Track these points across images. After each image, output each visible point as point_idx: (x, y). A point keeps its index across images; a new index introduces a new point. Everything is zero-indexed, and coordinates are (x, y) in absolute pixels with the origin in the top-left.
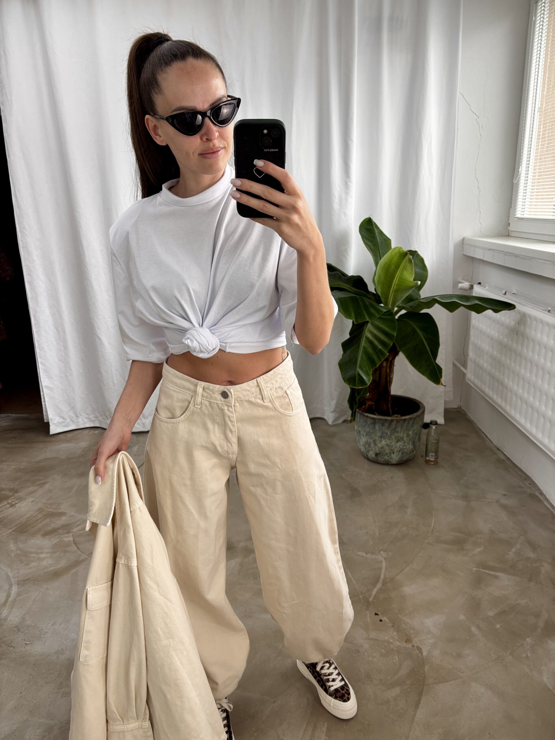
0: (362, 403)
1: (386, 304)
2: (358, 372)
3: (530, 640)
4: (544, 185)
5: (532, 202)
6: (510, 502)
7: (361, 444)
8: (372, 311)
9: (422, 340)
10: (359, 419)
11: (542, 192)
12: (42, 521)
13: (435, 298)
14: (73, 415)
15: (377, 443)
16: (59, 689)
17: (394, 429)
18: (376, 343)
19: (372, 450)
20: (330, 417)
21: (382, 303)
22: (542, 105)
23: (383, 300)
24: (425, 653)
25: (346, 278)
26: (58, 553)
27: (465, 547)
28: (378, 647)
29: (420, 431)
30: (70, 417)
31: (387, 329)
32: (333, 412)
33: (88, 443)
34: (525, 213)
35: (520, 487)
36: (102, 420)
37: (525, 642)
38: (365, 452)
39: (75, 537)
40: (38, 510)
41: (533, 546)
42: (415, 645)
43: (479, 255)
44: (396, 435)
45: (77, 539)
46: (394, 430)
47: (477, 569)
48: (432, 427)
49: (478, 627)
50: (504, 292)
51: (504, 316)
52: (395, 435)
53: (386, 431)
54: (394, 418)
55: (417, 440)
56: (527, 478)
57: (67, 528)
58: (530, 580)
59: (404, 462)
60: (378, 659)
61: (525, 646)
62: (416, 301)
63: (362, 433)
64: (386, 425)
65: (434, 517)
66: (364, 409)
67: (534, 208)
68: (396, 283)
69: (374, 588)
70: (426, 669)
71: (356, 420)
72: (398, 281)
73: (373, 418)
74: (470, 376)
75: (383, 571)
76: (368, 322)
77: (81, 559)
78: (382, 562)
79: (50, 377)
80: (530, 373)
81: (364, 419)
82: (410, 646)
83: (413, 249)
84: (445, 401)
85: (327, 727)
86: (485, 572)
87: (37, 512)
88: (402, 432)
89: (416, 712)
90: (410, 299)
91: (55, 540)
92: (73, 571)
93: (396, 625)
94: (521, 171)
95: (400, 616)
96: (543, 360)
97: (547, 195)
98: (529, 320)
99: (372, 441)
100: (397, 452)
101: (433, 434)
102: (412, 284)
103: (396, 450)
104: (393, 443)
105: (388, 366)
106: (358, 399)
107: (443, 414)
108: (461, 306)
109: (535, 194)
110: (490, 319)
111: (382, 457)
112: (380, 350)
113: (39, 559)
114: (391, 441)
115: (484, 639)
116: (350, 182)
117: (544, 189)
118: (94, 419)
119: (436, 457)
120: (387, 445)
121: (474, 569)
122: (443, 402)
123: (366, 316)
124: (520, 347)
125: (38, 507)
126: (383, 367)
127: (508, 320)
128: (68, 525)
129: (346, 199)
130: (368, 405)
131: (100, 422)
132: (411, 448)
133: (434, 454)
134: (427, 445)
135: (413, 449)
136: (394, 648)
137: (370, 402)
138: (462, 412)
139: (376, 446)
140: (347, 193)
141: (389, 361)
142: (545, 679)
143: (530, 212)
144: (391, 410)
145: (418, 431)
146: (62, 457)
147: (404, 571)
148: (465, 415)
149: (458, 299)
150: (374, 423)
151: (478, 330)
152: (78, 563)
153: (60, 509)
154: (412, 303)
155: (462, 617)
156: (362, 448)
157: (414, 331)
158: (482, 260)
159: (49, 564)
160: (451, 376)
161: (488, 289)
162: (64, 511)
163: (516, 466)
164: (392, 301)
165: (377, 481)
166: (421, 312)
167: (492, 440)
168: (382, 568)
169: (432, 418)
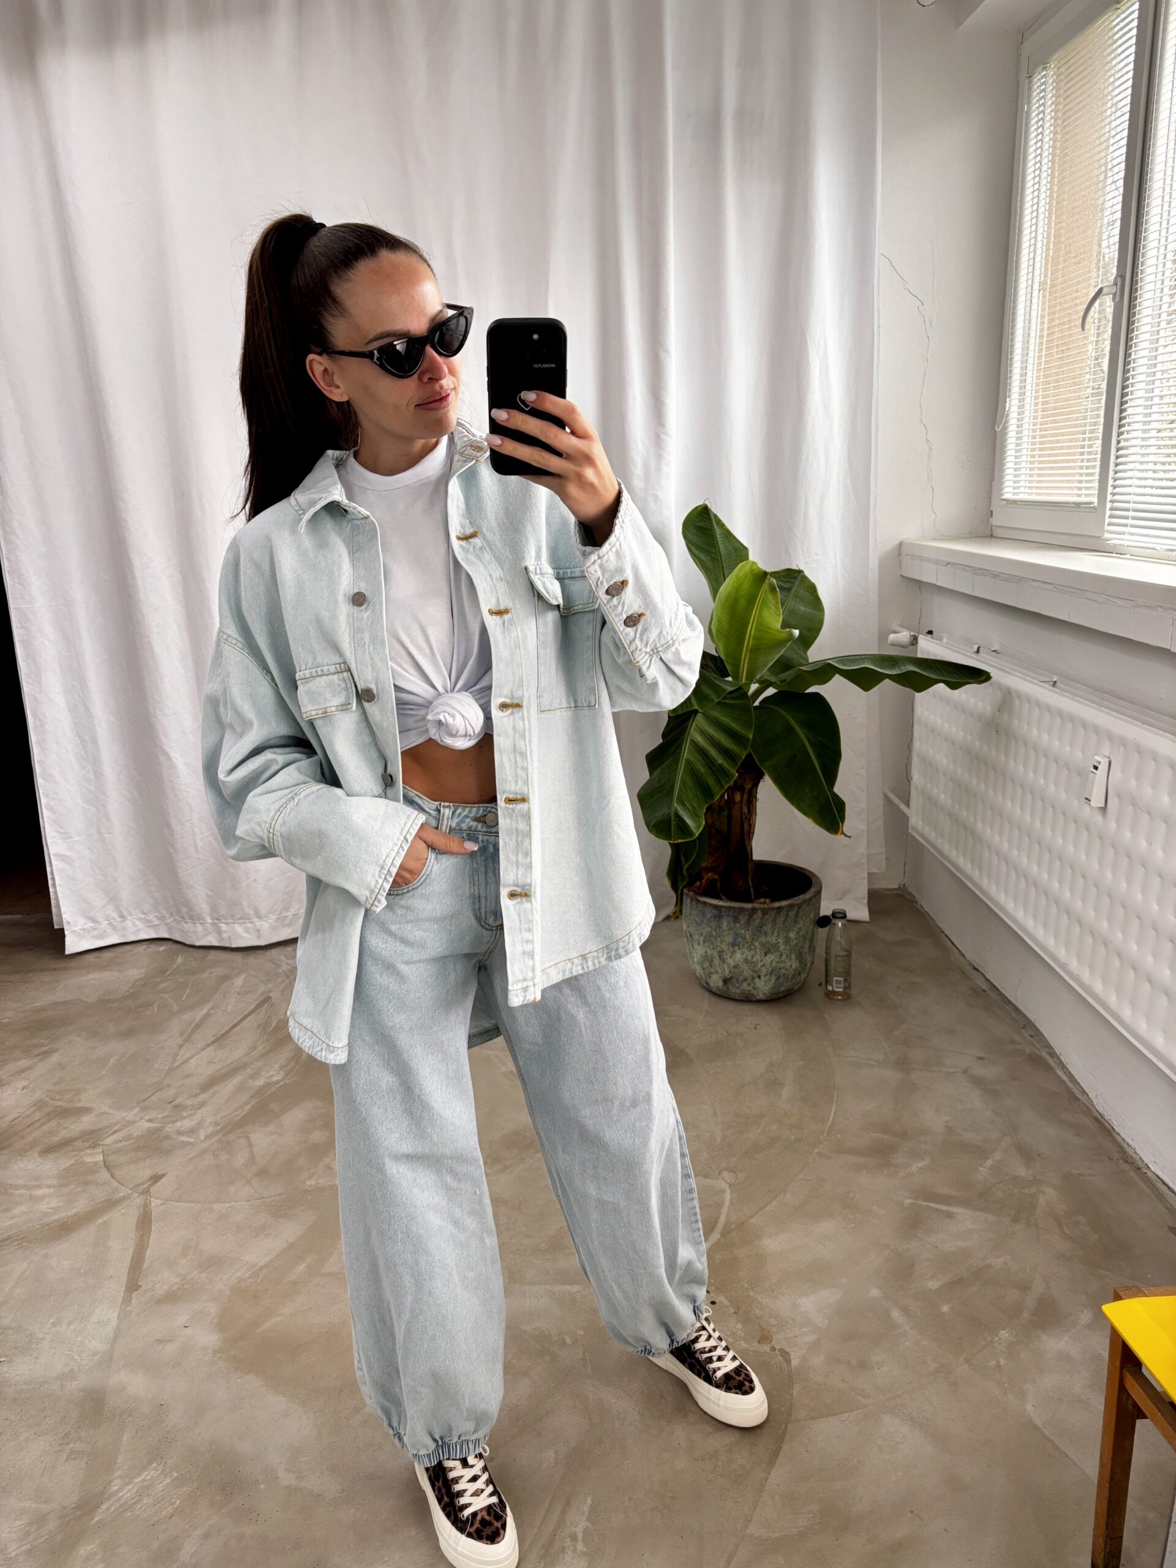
0: (695, 877)
1: (736, 677)
2: (676, 809)
3: (1006, 1335)
4: (1057, 435)
5: (1034, 469)
6: (990, 1072)
7: (696, 960)
8: (706, 690)
9: (804, 746)
10: (689, 909)
12: (42, 1125)
13: (831, 661)
14: (115, 915)
15: (725, 957)
16: (61, 1444)
18: (713, 752)
19: (717, 972)
21: (728, 676)
22: (1046, 277)
23: (729, 668)
24: (795, 1362)
26: (72, 1187)
27: (893, 1161)
29: (813, 931)
30: (107, 918)
31: (734, 726)
33: (143, 970)
34: (1022, 490)
35: (1012, 1042)
36: (174, 924)
37: (997, 1339)
38: (704, 976)
39: (108, 1155)
40: (34, 1105)
41: (1027, 1154)
42: (777, 1347)
43: (928, 577)
44: (763, 939)
45: (111, 1158)
46: (759, 928)
47: (913, 1201)
48: (835, 924)
49: (905, 1311)
50: (976, 647)
51: (969, 694)
52: (760, 940)
54: (756, 905)
55: (806, 950)
56: (1028, 1024)
57: (92, 1137)
58: (1015, 1220)
59: (781, 995)
61: (995, 1345)
62: (796, 671)
63: (696, 937)
64: (743, 919)
65: (835, 1104)
66: (698, 888)
68: (752, 635)
70: (795, 1392)
71: (684, 911)
72: (756, 627)
73: (715, 907)
74: (916, 821)
75: (725, 1210)
76: (696, 711)
77: (119, 1196)
78: (723, 1191)
79: (65, 836)
80: (1021, 808)
81: (699, 908)
82: (767, 1348)
83: (795, 567)
84: (869, 874)
85: (591, 1505)
86: (927, 1206)
87: (34, 1108)
88: (776, 934)
89: (770, 1473)
90: (784, 665)
91: (66, 1162)
92: (100, 1221)
93: (743, 1310)
94: (1009, 407)
95: (752, 1293)
96: (1042, 781)
97: (1064, 455)
98: (1017, 702)
99: (716, 954)
100: (765, 975)
101: (839, 938)
102: (783, 635)
103: (764, 970)
104: (758, 957)
105: (744, 801)
106: (687, 870)
107: (866, 901)
108: (884, 678)
109: (1037, 452)
110: (948, 703)
111: (737, 985)
112: (720, 765)
113: (31, 1197)
114: (753, 952)
115: (915, 1333)
116: (665, 434)
117: (1058, 442)
118: (156, 922)
119: (847, 984)
120: (746, 961)
121: (908, 1201)
122: (866, 875)
124: (1003, 758)
125: (33, 1099)
128: (93, 1132)
129: (658, 469)
130: (707, 881)
131: (169, 928)
132: (794, 967)
133: (841, 979)
134: (827, 960)
135: (799, 969)
137: (710, 874)
138: (908, 897)
139: (724, 962)
140: (659, 457)
141: (746, 791)
142: (1029, 1408)
143: (1030, 488)
144: (752, 889)
145: (807, 933)
146: (90, 1000)
147: (766, 1209)
148: (912, 902)
149: (873, 663)
150: (719, 917)
151: (926, 727)
152: (110, 1204)
153: (79, 1101)
154: (788, 673)
155: (875, 1292)
156: (698, 967)
157: (790, 729)
158: (934, 585)
159: (52, 1208)
160: (881, 822)
161: (947, 643)
162: (87, 1105)
163: (1009, 1000)
164: (748, 669)
165: (725, 1034)
166: (807, 691)
167: (963, 952)
168: (723, 1203)
169: (839, 906)
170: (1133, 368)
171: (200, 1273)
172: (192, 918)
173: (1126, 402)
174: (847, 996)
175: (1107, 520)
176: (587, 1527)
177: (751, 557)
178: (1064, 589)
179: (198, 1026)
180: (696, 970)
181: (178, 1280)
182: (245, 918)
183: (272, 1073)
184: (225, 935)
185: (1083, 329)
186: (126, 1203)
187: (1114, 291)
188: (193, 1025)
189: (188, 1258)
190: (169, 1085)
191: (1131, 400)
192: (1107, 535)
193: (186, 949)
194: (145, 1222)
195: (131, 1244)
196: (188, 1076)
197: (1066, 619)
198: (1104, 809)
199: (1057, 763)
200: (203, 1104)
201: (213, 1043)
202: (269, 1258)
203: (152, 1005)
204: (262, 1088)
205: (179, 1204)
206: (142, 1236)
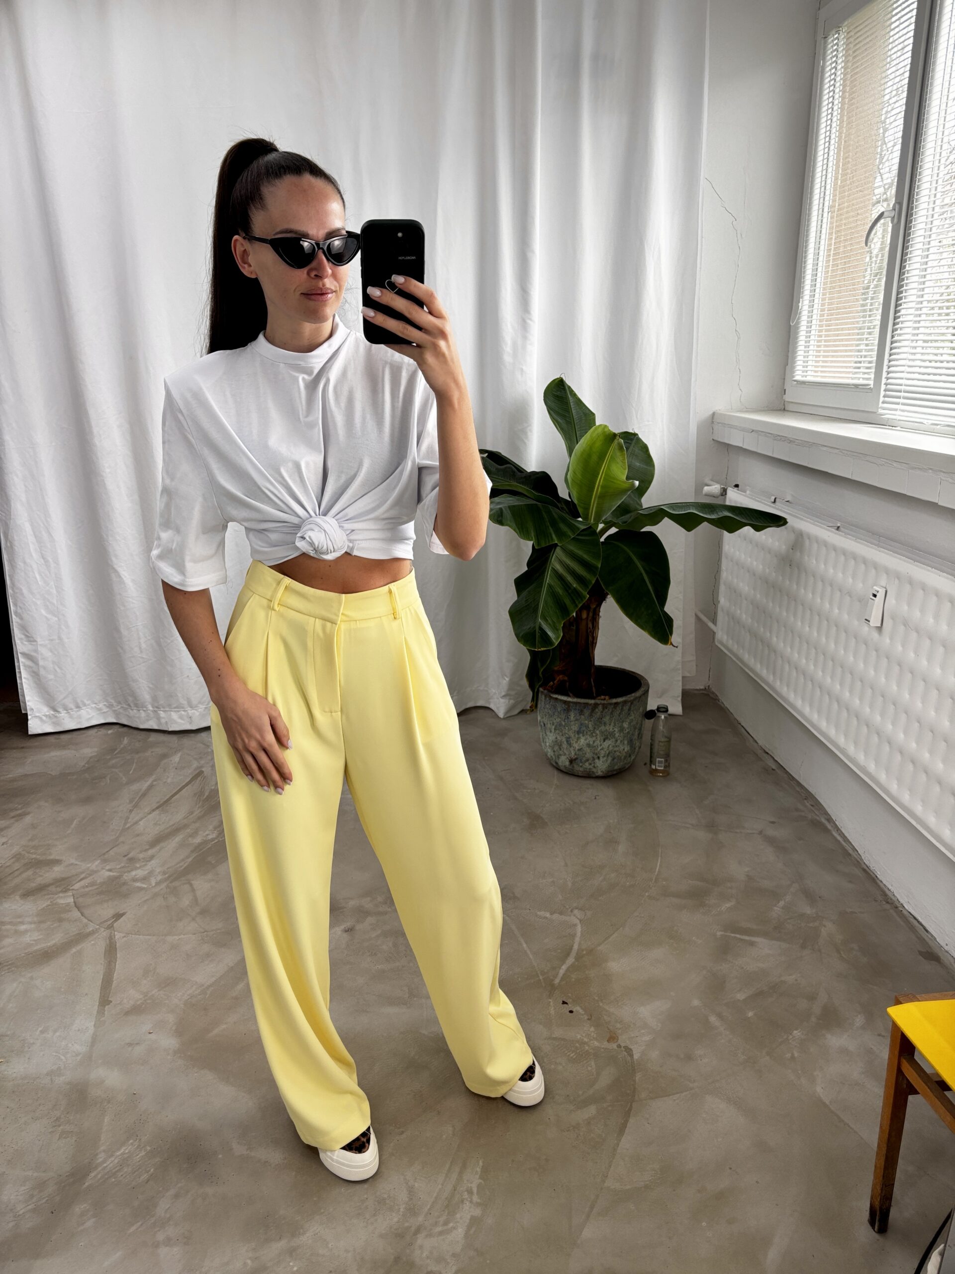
0: (549, 678)
1: (586, 518)
2: (540, 624)
3: (799, 1034)
4: (838, 330)
5: (819, 356)
6: (781, 833)
7: (548, 744)
8: (562, 526)
9: (641, 574)
10: (543, 703)
11: (835, 341)
12: (20, 874)
13: (662, 507)
14: (70, 704)
15: (572, 742)
16: (54, 1126)
17: (599, 719)
18: (569, 578)
19: (565, 754)
20: (500, 706)
21: (579, 516)
22: (834, 201)
23: (580, 510)
24: (636, 1057)
25: (523, 475)
26: (49, 923)
27: (707, 902)
28: (565, 1050)
29: (642, 722)
30: (65, 707)
31: (586, 557)
32: (504, 696)
33: (96, 749)
34: (809, 373)
35: (797, 810)
36: (121, 711)
37: (791, 1037)
38: (554, 757)
39: (77, 898)
40: (12, 858)
41: (811, 897)
42: (623, 1045)
43: (736, 440)
44: (603, 728)
45: (81, 900)
46: (600, 721)
47: (723, 933)
48: (659, 717)
49: (720, 1016)
50: (773, 498)
51: (770, 536)
52: (600, 729)
53: (587, 722)
54: (598, 701)
55: (636, 737)
56: (808, 796)
57: (63, 884)
58: (803, 947)
59: (615, 773)
60: (563, 1067)
61: (790, 1041)
62: (633, 514)
63: (549, 726)
64: (587, 712)
65: (660, 858)
66: (552, 687)
67: (822, 367)
68: (601, 484)
69: (562, 965)
70: (637, 1078)
71: (539, 706)
72: (604, 478)
73: (565, 702)
74: (721, 635)
75: (577, 939)
76: (556, 545)
77: (88, 931)
78: (575, 925)
79: (31, 639)
80: (809, 627)
81: (551, 703)
82: (614, 1046)
83: (631, 431)
84: (683, 677)
85: (483, 1166)
86: (735, 937)
87: (14, 860)
88: (612, 724)
89: (620, 1141)
90: (624, 510)
91: (43, 903)
92: (74, 950)
93: (594, 1017)
94: (802, 307)
95: (601, 1004)
96: (827, 605)
97: (843, 345)
98: (807, 542)
99: (564, 740)
100: (604, 756)
101: (661, 728)
102: (626, 485)
103: (603, 752)
104: (597, 743)
105: (590, 618)
106: (542, 673)
107: (680, 699)
108: (704, 521)
109: (823, 343)
110: (751, 543)
111: (581, 764)
112: (575, 589)
113: (16, 932)
114: (594, 739)
115: (728, 1033)
116: (530, 319)
117: (838, 335)
118: (105, 710)
119: (667, 764)
120: (589, 745)
121: (719, 933)
122: (681, 678)
123: (554, 536)
124: (795, 586)
125: (13, 852)
126: (582, 619)
127: (777, 544)
128: (63, 879)
129: (524, 347)
130: (558, 681)
131: (116, 713)
132: (626, 750)
133: (663, 760)
134: (651, 745)
135: (630, 752)
136: (590, 1051)
137: (561, 676)
138: (712, 695)
139: (571, 747)
140: (525, 338)
141: (592, 610)
142: (819, 1089)
143: (816, 372)
144: (594, 688)
145: (637, 723)
146: (53, 773)
147: (610, 939)
148: (715, 700)
149: (697, 509)
150: (568, 710)
151: (732, 561)
152: (81, 937)
153: (50, 854)
154: (628, 516)
155: (696, 1002)
156: (549, 750)
157: (629, 560)
158: (741, 447)
159: (34, 940)
160: (693, 636)
161: (749, 494)
162: (57, 858)
163: (793, 778)
164: (595, 512)
165: (571, 803)
166: (644, 530)
167: (756, 739)
168: (576, 934)
169: (661, 702)
170: (907, 277)
171: (158, 991)
172: (136, 705)
173: (901, 305)
174: (666, 774)
175: (882, 399)
176: (481, 1183)
177: (598, 423)
178: (849, 453)
179: (144, 795)
180: (547, 751)
181: (141, 996)
182: (179, 707)
183: (207, 832)
184: (163, 721)
185: (866, 245)
186: (95, 936)
187: (893, 215)
188: (140, 795)
189: (149, 979)
190: (123, 842)
191: (904, 303)
192: (881, 411)
193: (131, 730)
194: (111, 950)
195: (101, 969)
196: (138, 835)
197: (850, 477)
198: (880, 629)
199: (840, 591)
200: (152, 857)
201: (157, 808)
202: (214, 979)
203: (104, 777)
204: (200, 844)
205: (138, 936)
206: (110, 962)
